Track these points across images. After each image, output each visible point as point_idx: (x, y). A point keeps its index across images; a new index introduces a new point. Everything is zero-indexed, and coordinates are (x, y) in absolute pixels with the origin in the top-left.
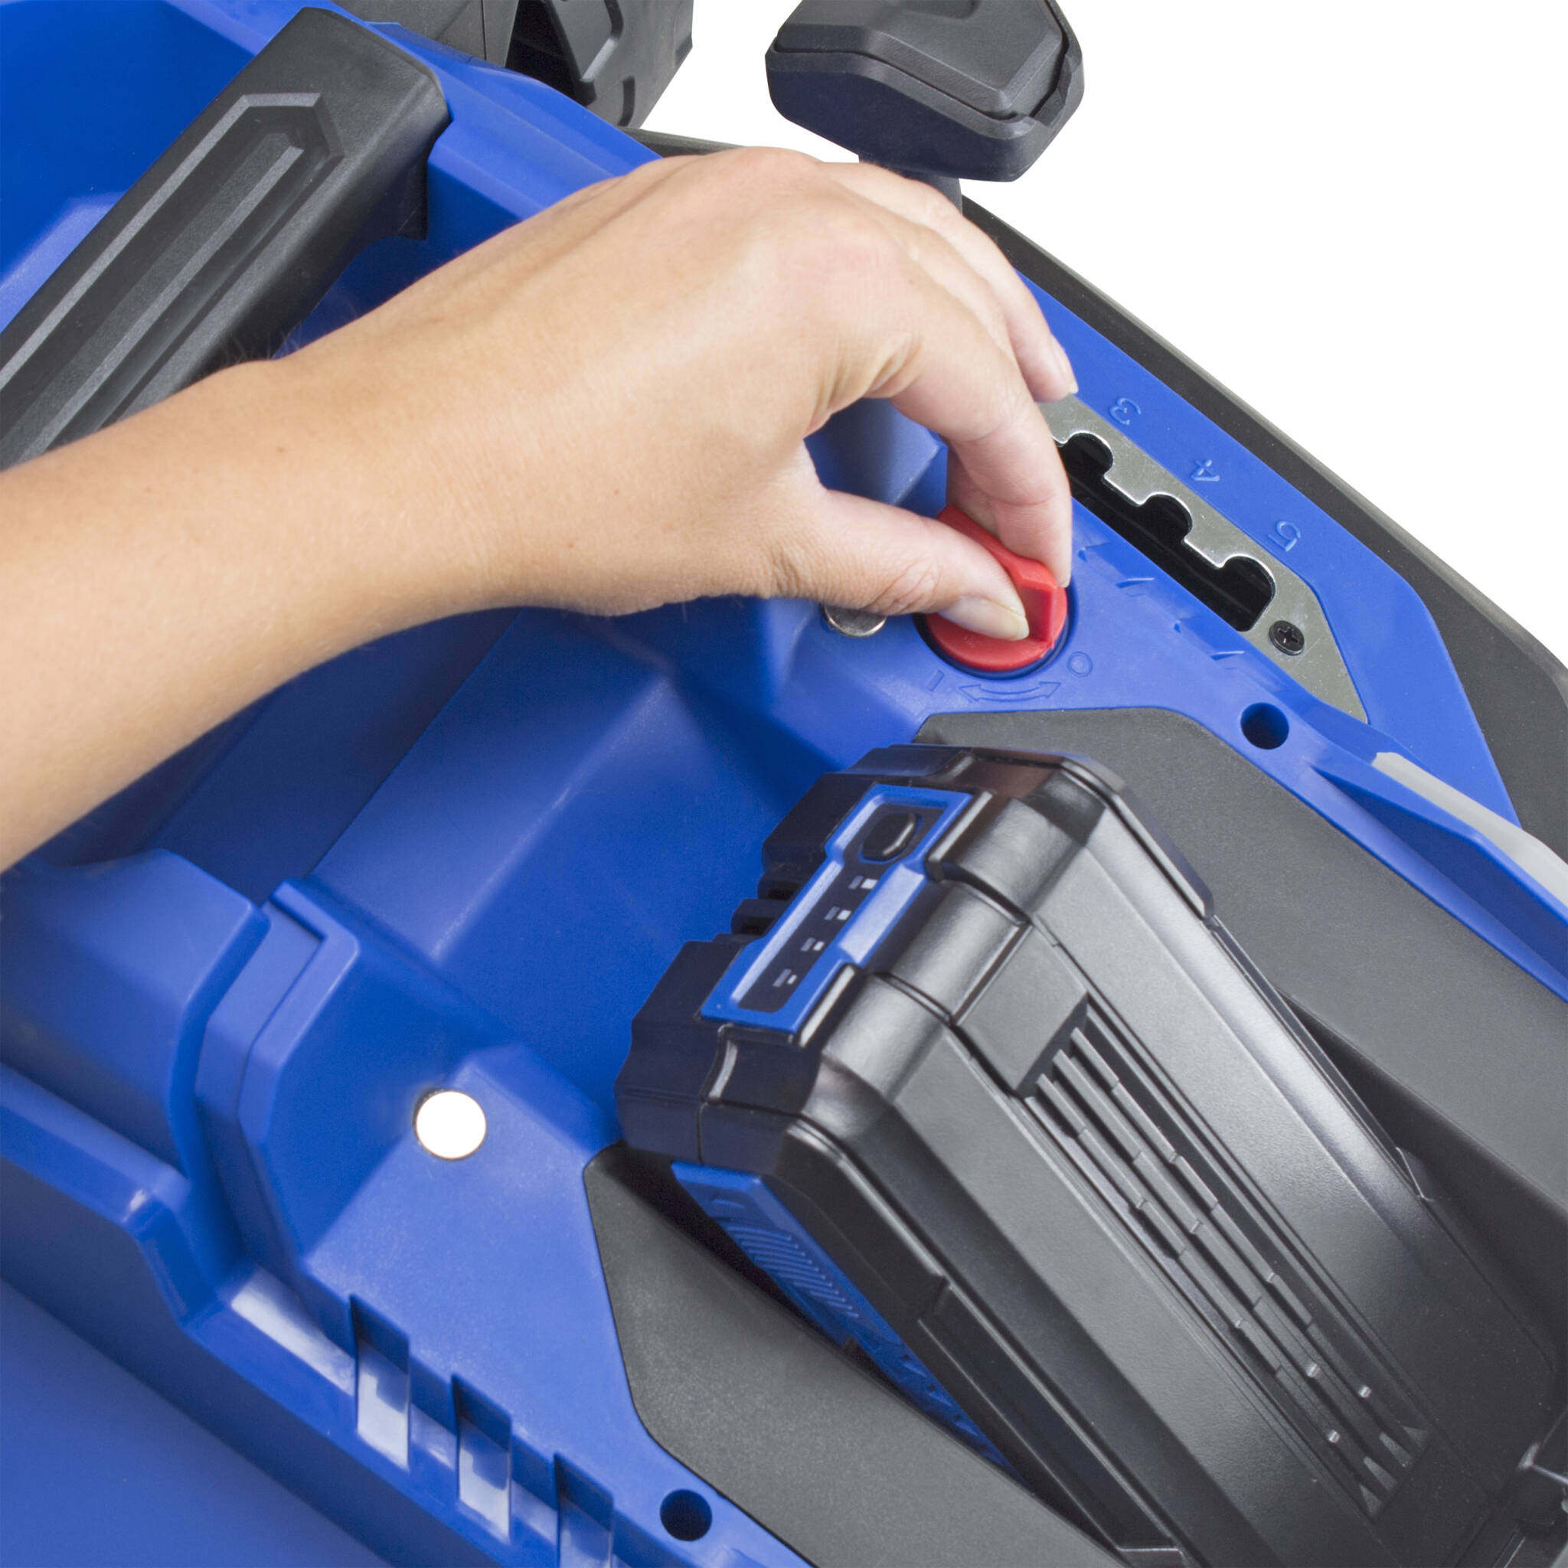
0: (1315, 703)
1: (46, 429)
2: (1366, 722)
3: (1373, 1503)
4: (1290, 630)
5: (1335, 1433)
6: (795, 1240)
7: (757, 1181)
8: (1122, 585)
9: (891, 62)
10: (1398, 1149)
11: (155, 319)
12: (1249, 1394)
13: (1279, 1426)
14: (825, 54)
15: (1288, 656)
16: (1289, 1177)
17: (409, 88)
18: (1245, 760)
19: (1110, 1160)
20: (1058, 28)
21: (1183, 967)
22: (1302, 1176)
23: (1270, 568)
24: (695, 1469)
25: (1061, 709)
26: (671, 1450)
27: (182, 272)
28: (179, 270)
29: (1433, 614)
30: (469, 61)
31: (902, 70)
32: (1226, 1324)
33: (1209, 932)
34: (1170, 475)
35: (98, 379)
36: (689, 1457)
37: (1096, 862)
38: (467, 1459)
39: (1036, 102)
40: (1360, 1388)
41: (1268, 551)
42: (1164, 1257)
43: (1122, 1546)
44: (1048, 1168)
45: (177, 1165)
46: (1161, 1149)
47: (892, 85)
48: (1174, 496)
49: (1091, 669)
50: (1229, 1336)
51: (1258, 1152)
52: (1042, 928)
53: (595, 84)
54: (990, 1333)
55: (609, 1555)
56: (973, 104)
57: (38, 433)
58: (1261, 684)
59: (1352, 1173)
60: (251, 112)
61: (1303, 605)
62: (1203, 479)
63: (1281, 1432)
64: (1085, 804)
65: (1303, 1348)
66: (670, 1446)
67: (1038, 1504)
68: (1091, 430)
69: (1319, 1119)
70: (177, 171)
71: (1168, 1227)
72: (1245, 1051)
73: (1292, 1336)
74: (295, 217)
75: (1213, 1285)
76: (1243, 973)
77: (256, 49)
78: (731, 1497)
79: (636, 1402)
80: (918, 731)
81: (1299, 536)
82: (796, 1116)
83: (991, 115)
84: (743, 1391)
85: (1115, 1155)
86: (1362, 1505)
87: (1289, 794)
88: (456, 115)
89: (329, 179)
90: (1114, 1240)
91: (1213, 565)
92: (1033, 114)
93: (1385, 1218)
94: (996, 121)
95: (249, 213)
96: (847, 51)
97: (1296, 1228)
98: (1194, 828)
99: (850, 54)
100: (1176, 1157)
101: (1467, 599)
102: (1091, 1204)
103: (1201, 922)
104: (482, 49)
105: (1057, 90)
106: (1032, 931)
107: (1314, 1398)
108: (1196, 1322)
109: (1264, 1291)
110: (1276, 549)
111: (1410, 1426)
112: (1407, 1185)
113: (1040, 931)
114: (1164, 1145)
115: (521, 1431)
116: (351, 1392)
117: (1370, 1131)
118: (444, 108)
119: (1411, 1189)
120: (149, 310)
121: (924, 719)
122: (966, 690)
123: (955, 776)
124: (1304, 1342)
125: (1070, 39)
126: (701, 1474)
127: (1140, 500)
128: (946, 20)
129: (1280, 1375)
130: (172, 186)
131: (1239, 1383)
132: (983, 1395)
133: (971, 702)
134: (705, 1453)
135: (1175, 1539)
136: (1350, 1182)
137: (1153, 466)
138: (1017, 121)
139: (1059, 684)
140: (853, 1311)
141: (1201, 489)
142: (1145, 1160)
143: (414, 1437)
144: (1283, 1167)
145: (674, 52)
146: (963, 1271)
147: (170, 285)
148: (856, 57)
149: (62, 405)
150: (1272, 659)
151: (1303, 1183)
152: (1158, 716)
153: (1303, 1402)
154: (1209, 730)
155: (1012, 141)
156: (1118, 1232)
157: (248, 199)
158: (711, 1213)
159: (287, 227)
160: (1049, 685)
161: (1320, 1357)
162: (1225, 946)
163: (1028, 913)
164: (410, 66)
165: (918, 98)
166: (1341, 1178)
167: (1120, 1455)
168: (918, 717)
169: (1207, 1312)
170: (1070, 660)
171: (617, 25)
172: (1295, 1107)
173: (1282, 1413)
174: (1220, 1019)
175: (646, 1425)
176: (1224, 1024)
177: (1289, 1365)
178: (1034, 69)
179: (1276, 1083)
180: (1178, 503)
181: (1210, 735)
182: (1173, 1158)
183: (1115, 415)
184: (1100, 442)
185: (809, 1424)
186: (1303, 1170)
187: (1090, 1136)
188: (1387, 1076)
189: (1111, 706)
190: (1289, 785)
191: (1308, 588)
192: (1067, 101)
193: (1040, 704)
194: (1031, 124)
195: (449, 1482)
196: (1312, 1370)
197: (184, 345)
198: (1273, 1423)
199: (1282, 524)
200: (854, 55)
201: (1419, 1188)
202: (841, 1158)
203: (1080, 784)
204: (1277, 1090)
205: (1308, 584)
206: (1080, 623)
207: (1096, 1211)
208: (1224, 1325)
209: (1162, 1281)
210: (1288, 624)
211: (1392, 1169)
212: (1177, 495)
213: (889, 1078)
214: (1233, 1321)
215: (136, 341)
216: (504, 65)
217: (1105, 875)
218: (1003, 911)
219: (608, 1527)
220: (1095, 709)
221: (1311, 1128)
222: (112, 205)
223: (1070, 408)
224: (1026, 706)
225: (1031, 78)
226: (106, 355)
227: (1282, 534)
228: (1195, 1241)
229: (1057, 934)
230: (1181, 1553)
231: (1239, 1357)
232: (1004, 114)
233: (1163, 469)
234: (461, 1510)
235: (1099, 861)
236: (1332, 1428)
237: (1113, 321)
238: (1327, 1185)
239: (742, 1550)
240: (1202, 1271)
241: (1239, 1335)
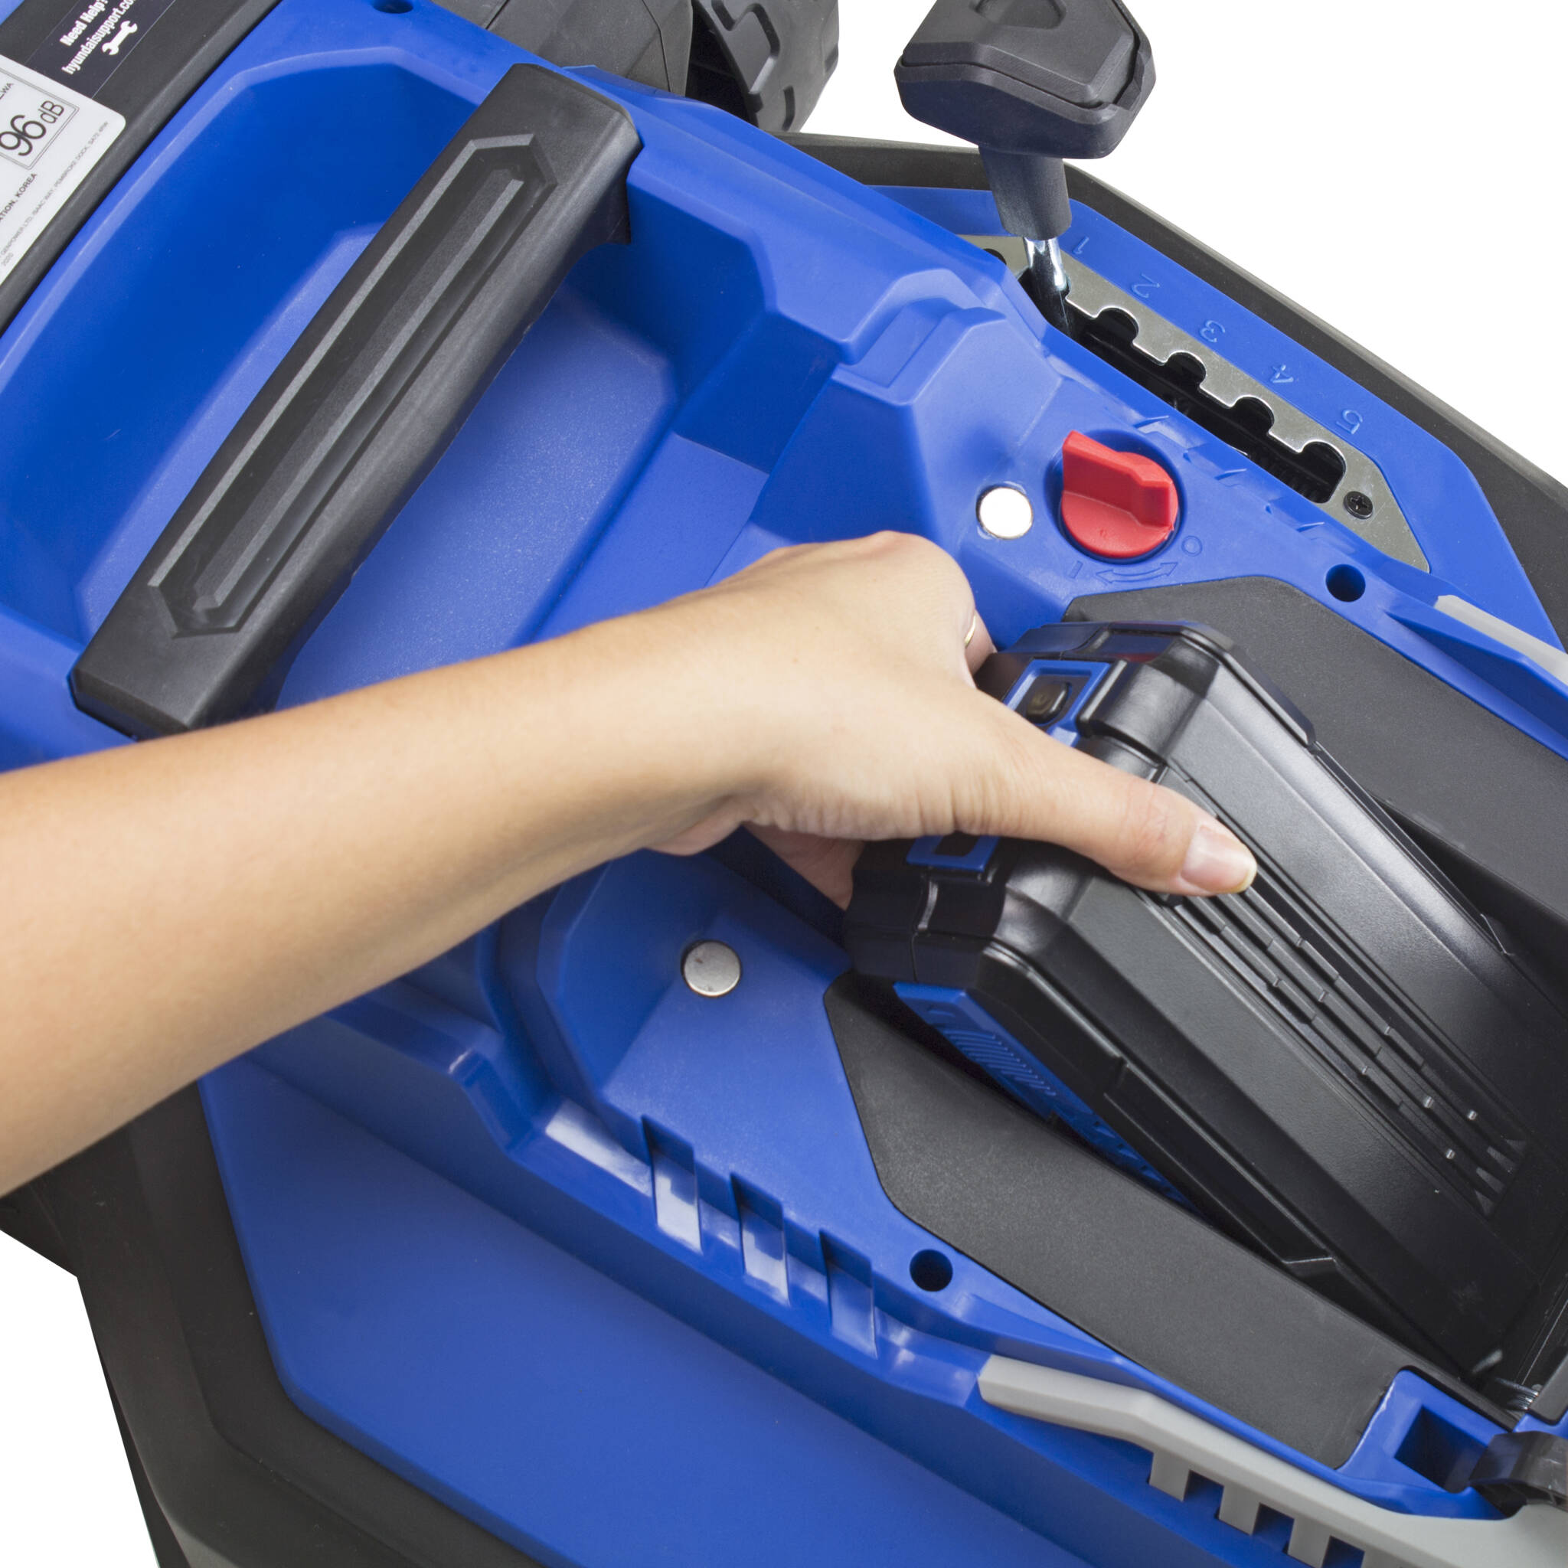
0: (1385, 559)
1: (332, 429)
2: (1428, 572)
3: (1486, 1203)
4: (1360, 498)
5: (1451, 1151)
6: (999, 1038)
7: (963, 994)
8: (1219, 478)
9: (997, 68)
10: (1482, 915)
11: (413, 331)
12: (1378, 1127)
13: (1405, 1151)
14: (943, 66)
15: (1360, 520)
16: (1395, 948)
17: (606, 124)
18: (1332, 613)
19: (1248, 950)
20: (1130, 30)
21: (1294, 787)
22: (1406, 946)
23: (1340, 449)
24: (935, 1232)
25: (1179, 584)
26: (914, 1218)
27: (433, 291)
28: (430, 289)
29: (1475, 474)
30: (654, 94)
31: (1007, 75)
32: (1354, 1073)
33: (1312, 756)
34: (1254, 381)
35: (373, 383)
36: (929, 1222)
37: (1216, 711)
38: (749, 1239)
39: (1117, 90)
40: (1468, 1113)
41: (1337, 435)
42: (1299, 1023)
43: (1286, 1260)
44: (1198, 961)
45: (489, 1023)
46: (1289, 936)
47: (999, 87)
48: (1258, 398)
49: (1201, 549)
50: (1358, 1082)
51: (1368, 931)
52: (1176, 767)
53: (761, 95)
54: (1163, 1099)
55: (872, 1306)
56: (1066, 98)
57: (326, 432)
58: (1338, 548)
59: (1446, 940)
60: (478, 154)
61: (1369, 477)
62: (1279, 381)
63: (1407, 1155)
64: (1203, 663)
65: (1418, 1085)
66: (913, 1215)
67: (1216, 1234)
68: (1185, 349)
69: (1415, 899)
70: (422, 206)
71: (1301, 999)
72: (1351, 850)
73: (1409, 1076)
74: (521, 237)
75: (1341, 1041)
76: (1343, 787)
77: (478, 100)
78: (966, 1252)
79: (882, 1182)
80: (1065, 612)
81: (1361, 420)
82: (989, 940)
83: (1082, 105)
84: (969, 1165)
85: (1252, 945)
86: (1478, 1207)
87: (1370, 636)
88: (646, 142)
89: (547, 204)
90: (1258, 1014)
91: (1294, 451)
92: (1115, 102)
93: (1476, 974)
94: (1086, 110)
95: (483, 237)
96: (961, 63)
97: (1404, 989)
98: (1296, 671)
99: (963, 65)
100: (1302, 941)
101: (1502, 459)
102: (1236, 987)
103: (1305, 749)
104: (666, 79)
105: (1134, 80)
106: (1168, 770)
107: (1431, 1124)
108: (1330, 1074)
109: (1383, 1042)
110: (1345, 435)
111: (1511, 1138)
112: (1492, 944)
113: (1174, 770)
114: (1291, 933)
115: (791, 1214)
116: (649, 1194)
117: (1458, 904)
118: (636, 137)
119: (1495, 947)
120: (408, 324)
121: (1069, 602)
122: (1102, 575)
123: (1096, 648)
124: (1420, 1080)
125: (1141, 38)
126: (940, 1236)
127: (1231, 403)
128: (1039, 31)
129: (1403, 1109)
130: (418, 220)
131: (1370, 1119)
132: (1162, 1149)
133: (1106, 585)
134: (943, 1218)
135: (1328, 1250)
136: (1445, 947)
137: (1238, 374)
138: (1104, 108)
139: (1177, 563)
140: (1052, 1090)
141: (1280, 390)
142: (1277, 946)
143: (704, 1226)
144: (1389, 941)
145: (823, 63)
146: (1137, 1051)
147: (424, 301)
148: (968, 67)
149: (343, 409)
150: (1347, 525)
151: (1407, 952)
152: (1259, 583)
153: (1423, 1129)
154: (1301, 590)
155: (1100, 125)
156: (1260, 1007)
157: (482, 225)
158: (930, 1022)
159: (515, 246)
160: (1169, 565)
161: (1433, 1091)
162: (1327, 766)
163: (1163, 756)
164: (605, 106)
165: (1022, 97)
166: (1437, 944)
167: (1277, 1186)
168: (1064, 600)
169: (1338, 1064)
170: (1184, 543)
171: (775, 47)
172: (1395, 891)
173: (1406, 1139)
174: (1328, 827)
175: (893, 1199)
176: (1331, 830)
177: (1409, 1100)
178: (1114, 65)
179: (1378, 874)
180: (1261, 402)
181: (1302, 594)
182: (1299, 942)
183: (1203, 335)
184: (1194, 358)
185: (1025, 1186)
186: (1406, 942)
187: (1230, 932)
188: (1468, 858)
189: (1220, 578)
190: (1369, 629)
191: (1373, 463)
192: (1142, 88)
193: (1164, 581)
194: (1114, 110)
195: (737, 1259)
196: (1428, 1102)
197: (439, 350)
198: (1400, 1149)
199: (1347, 412)
200: (966, 65)
201: (1501, 946)
202: (1028, 970)
203: (1197, 647)
204: (1378, 879)
205: (1372, 459)
206: (1189, 513)
207: (1240, 992)
208: (1353, 1073)
209: (1299, 1043)
210: (1359, 494)
211: (1479, 933)
212: (1260, 396)
213: (1062, 902)
214: (1360, 1069)
215: (399, 350)
216: (684, 95)
217: (1223, 719)
218: (1143, 757)
219: (869, 1286)
220: (1208, 581)
221: (1409, 907)
222: (373, 235)
223: (1168, 333)
224: (1151, 584)
225: (1112, 72)
226: (375, 364)
227: (1347, 420)
228: (1323, 1008)
229: (1190, 772)
230: (1335, 1261)
231: (1368, 1097)
232: (1093, 103)
233: (1247, 376)
234: (748, 1282)
235: (1217, 708)
236: (1448, 1147)
237: (1197, 258)
238: (1427, 951)
239: (979, 1294)
240: (1331, 1031)
241: (1365, 1080)
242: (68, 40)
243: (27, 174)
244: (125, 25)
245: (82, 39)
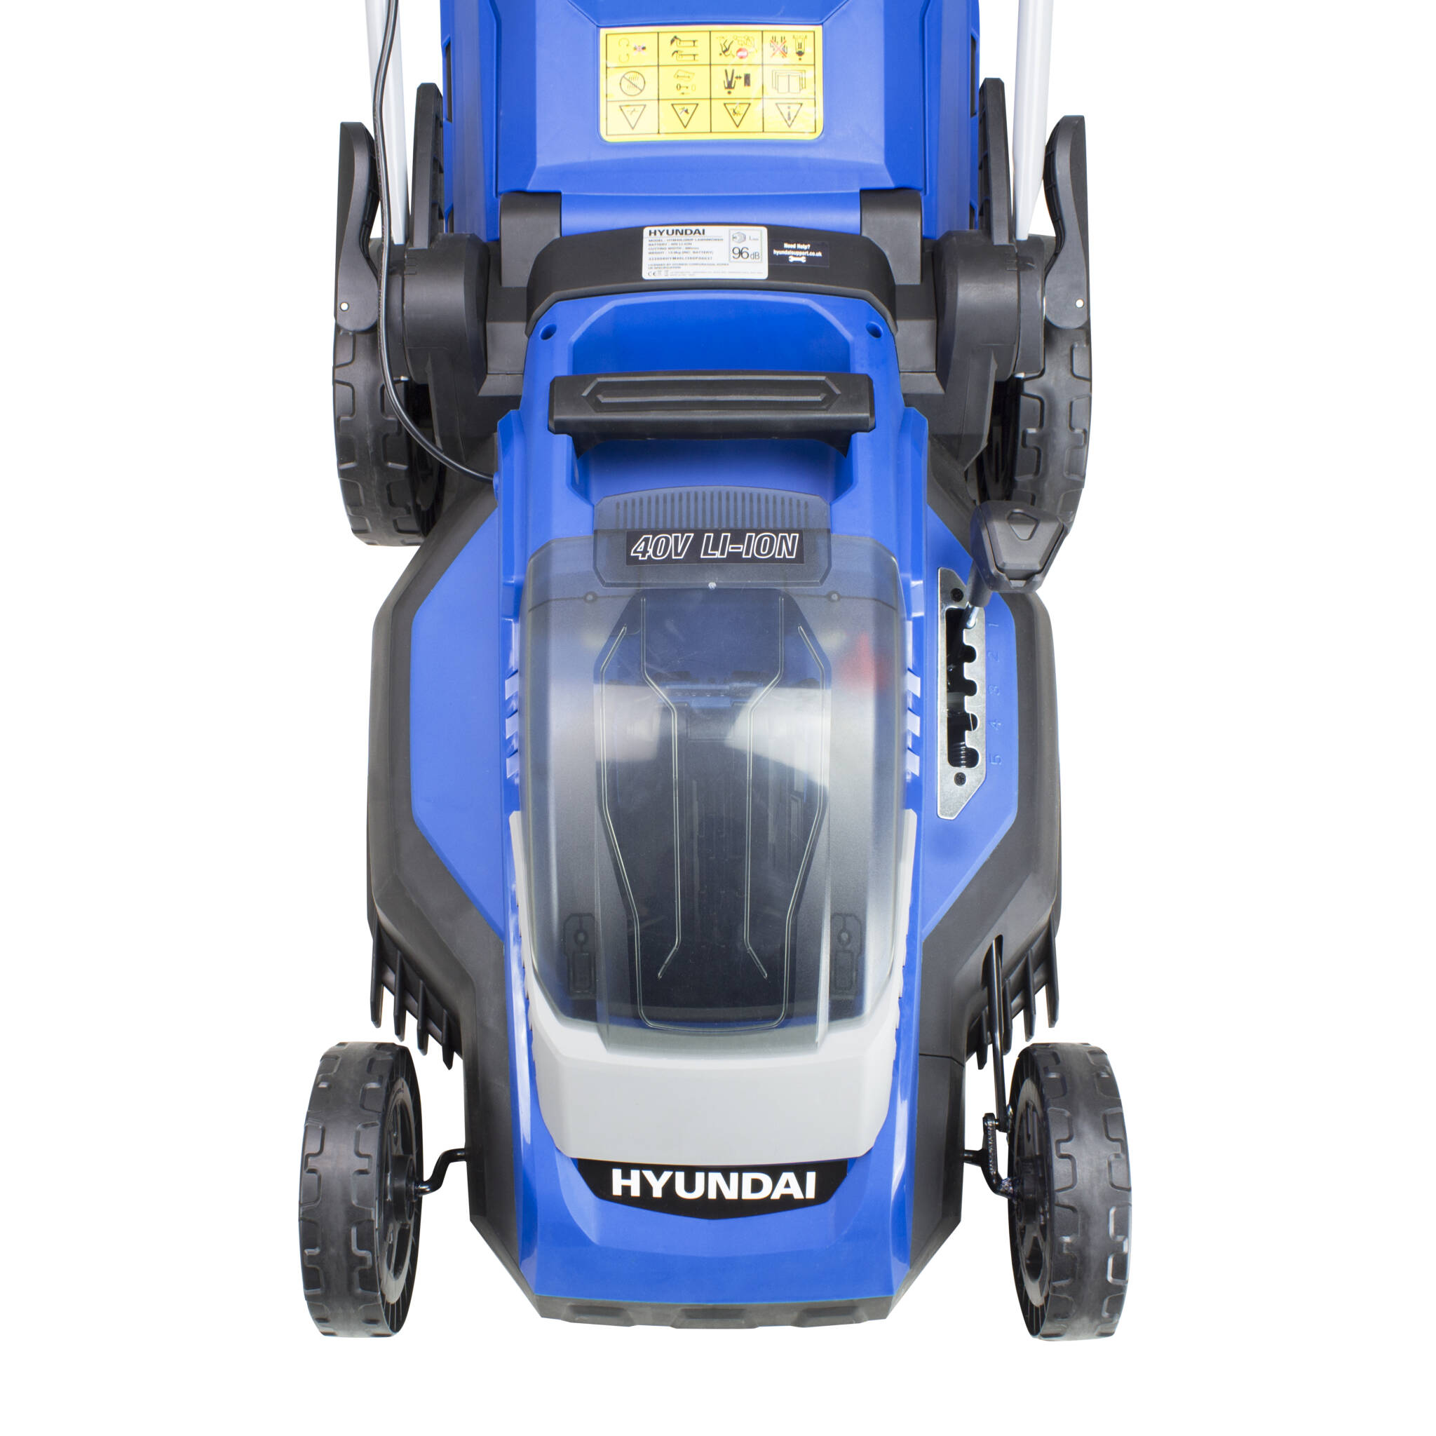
4: (963, 778)
15: (953, 783)
23: (980, 761)
34: (984, 715)
41: (985, 757)
60: (822, 382)
61: (976, 777)
62: (992, 725)
68: (978, 683)
81: (999, 764)
91: (965, 744)
110: (988, 759)
127: (967, 711)
137: (983, 708)
141: (988, 727)
150: (949, 779)
180: (976, 722)
183: (990, 688)
184: (976, 688)
191: (984, 777)
199: (999, 756)
210: (966, 777)
212: (979, 720)
223: (980, 674)
227: (995, 758)
233: (984, 712)
242: (786, 245)
243: (727, 262)
244: (804, 258)
245: (789, 249)
